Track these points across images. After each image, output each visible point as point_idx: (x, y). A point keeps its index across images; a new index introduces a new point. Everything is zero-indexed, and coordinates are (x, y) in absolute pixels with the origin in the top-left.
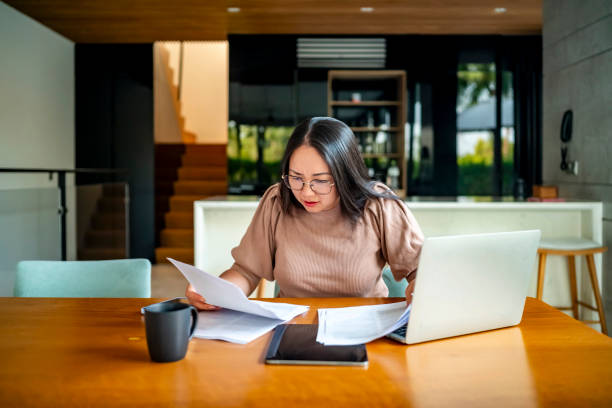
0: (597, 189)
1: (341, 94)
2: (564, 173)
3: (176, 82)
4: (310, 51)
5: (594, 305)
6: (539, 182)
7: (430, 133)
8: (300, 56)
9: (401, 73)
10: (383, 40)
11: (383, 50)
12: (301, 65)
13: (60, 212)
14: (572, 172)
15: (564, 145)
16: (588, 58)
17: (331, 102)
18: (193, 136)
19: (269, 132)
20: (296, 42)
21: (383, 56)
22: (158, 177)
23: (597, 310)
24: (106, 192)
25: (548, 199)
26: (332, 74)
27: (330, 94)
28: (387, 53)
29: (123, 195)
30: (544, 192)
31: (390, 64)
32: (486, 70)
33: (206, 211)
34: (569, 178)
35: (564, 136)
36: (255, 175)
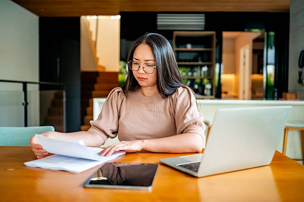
2: (300, 85)
3: (94, 38)
4: (163, 21)
6: (287, 91)
8: (158, 23)
9: (213, 33)
10: (203, 15)
11: (204, 20)
12: (159, 28)
13: (23, 104)
15: (300, 70)
17: (175, 49)
18: (104, 68)
20: (156, 16)
21: (203, 23)
22: (82, 89)
24: (56, 96)
25: (291, 99)
26: (175, 33)
27: (174, 45)
28: (206, 22)
29: (62, 97)
30: (289, 96)
31: (207, 27)
33: (100, 103)
35: (300, 64)
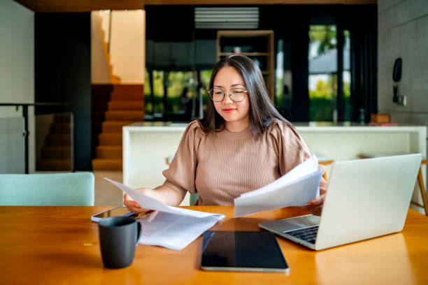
0: (422, 116)
1: (226, 48)
2: (395, 104)
3: (106, 40)
4: (204, 17)
5: (421, 203)
6: (375, 111)
7: (289, 76)
8: (197, 20)
9: (270, 32)
10: (257, 8)
11: (257, 16)
12: (197, 27)
13: (24, 134)
14: (402, 104)
15: (395, 84)
16: (413, 20)
17: (219, 54)
18: (118, 79)
19: (172, 76)
20: (194, 11)
21: (257, 20)
22: (93, 109)
23: (424, 207)
24: (56, 119)
26: (220, 33)
27: (218, 48)
28: (260, 18)
29: (69, 121)
30: (380, 119)
31: (262, 25)
32: (328, 30)
33: (131, 133)
34: (399, 108)
35: (395, 77)
36: (161, 106)
